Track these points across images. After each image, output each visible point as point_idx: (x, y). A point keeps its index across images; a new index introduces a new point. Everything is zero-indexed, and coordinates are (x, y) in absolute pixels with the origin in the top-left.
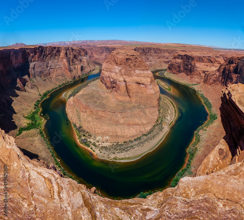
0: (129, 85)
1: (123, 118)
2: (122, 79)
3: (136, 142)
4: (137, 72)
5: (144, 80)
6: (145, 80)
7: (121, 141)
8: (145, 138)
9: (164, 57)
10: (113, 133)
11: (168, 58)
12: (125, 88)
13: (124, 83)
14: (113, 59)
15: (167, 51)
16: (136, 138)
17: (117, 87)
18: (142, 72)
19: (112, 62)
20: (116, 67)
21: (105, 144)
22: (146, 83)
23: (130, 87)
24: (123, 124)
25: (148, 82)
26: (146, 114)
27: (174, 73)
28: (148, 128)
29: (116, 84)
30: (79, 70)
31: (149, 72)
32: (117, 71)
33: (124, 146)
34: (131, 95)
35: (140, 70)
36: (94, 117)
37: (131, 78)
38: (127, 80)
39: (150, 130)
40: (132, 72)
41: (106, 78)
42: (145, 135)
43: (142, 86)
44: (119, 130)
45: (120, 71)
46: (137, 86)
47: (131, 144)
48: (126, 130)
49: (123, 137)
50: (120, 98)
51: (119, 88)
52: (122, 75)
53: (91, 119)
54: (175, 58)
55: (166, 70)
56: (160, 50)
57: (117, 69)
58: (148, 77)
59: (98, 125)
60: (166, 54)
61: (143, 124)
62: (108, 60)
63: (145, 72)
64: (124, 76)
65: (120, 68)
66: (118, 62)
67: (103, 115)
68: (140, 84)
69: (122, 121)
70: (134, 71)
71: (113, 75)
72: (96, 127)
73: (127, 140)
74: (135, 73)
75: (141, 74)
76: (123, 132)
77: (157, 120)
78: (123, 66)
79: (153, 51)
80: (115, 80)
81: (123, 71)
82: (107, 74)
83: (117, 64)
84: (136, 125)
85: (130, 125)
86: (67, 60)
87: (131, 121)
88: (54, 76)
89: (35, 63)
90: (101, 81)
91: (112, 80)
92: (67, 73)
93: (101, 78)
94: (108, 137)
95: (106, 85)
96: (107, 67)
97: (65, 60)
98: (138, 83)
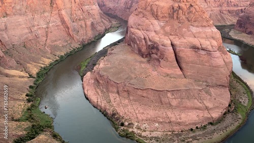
0: (180, 51)
1: (175, 98)
2: (167, 41)
3: (201, 133)
5: (206, 43)
6: (208, 43)
7: (177, 129)
8: (213, 128)
10: (163, 118)
12: (173, 55)
13: (171, 48)
14: (149, 8)
16: (199, 126)
17: (159, 54)
18: (201, 30)
19: (147, 13)
20: (156, 22)
21: (155, 134)
22: (210, 48)
23: (181, 54)
24: (177, 107)
25: (212, 46)
26: (210, 95)
27: (250, 33)
28: (216, 115)
29: (158, 49)
30: (89, 29)
31: (215, 30)
32: (158, 28)
33: (183, 136)
34: (183, 65)
35: (197, 26)
36: (131, 98)
37: (182, 40)
38: (177, 42)
39: (219, 117)
40: (184, 29)
41: (140, 41)
42: (211, 124)
43: (203, 52)
44: (173, 115)
45: (163, 28)
46: (194, 53)
47: (192, 134)
48: (183, 116)
49: (179, 124)
50: (166, 70)
51: (163, 55)
52: (166, 34)
53: (127, 101)
55: (232, 27)
57: (157, 25)
58: (213, 38)
59: (139, 109)
61: (207, 108)
62: (139, 10)
63: (208, 30)
64: (170, 37)
65: (162, 24)
66: (159, 13)
67: (145, 95)
68: (198, 49)
69: (174, 103)
70: (188, 28)
71: (152, 35)
72: (137, 112)
73: (187, 128)
74: (189, 31)
75: (199, 33)
76: (178, 117)
77: (230, 105)
78: (167, 19)
80: (155, 43)
81: (168, 29)
82: (140, 34)
83: (156, 17)
84: (196, 109)
85: (186, 108)
86: (66, 12)
87: (189, 104)
88: (48, 41)
89: (5, 19)
90: (129, 45)
91: (149, 43)
92: (69, 34)
93: (128, 41)
94: (157, 124)
95: (140, 51)
96: (140, 22)
97: (63, 12)
98: (195, 48)
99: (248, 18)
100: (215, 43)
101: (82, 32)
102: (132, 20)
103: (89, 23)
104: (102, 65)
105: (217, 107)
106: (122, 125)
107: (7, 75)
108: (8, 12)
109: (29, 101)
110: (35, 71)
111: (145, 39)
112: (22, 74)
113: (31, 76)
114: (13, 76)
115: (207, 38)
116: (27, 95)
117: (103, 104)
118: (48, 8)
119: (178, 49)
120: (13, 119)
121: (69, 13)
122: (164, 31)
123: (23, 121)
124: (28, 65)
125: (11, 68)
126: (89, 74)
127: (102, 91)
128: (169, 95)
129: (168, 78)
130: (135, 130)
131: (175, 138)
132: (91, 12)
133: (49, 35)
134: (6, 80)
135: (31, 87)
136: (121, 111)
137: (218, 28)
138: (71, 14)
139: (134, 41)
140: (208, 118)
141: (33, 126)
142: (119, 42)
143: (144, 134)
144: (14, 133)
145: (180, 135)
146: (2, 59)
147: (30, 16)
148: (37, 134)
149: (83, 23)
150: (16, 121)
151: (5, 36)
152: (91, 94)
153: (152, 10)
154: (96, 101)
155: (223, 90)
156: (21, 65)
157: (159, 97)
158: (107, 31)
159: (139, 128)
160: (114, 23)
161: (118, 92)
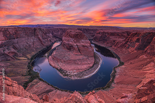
2: (75, 45)
4: (83, 41)
5: (86, 45)
7: (81, 71)
8: (90, 69)
9: (91, 33)
10: (77, 68)
11: (93, 34)
13: (77, 46)
15: (92, 30)
16: (87, 69)
17: (73, 49)
19: (68, 36)
20: (71, 39)
21: (74, 74)
22: (88, 46)
23: (80, 48)
24: (80, 64)
26: (89, 59)
27: (97, 41)
28: (91, 65)
29: (73, 47)
31: (89, 41)
32: (72, 41)
34: (81, 51)
36: (66, 63)
37: (80, 44)
38: (78, 44)
40: (80, 41)
41: (67, 45)
43: (86, 47)
44: (79, 67)
45: (74, 40)
46: (83, 48)
47: (85, 72)
48: (82, 67)
49: (82, 69)
50: (76, 53)
51: (75, 49)
52: (75, 42)
53: (64, 64)
54: (98, 34)
55: (92, 40)
56: (89, 30)
58: (88, 43)
60: (92, 32)
61: (89, 64)
62: (66, 35)
63: (86, 41)
65: (73, 39)
67: (70, 62)
69: (79, 63)
71: (70, 43)
72: (68, 67)
73: (84, 70)
77: (95, 62)
78: (75, 38)
79: (85, 30)
80: (72, 45)
81: (75, 41)
82: (67, 42)
83: (71, 37)
84: (86, 64)
85: (83, 64)
86: (40, 36)
87: (84, 63)
88: (34, 46)
89: (17, 39)
90: (63, 46)
91: (70, 45)
92: (42, 44)
93: (63, 45)
94: (75, 71)
95: (67, 48)
96: (66, 39)
97: (39, 36)
98: (83, 46)
99: (96, 37)
100: (89, 45)
101: (46, 42)
102: (63, 38)
103: (49, 40)
104: (54, 53)
105: (91, 63)
106: (64, 72)
107: (19, 60)
108: (18, 37)
109: (29, 68)
110: (30, 57)
111: (68, 44)
112: (25, 59)
113: (28, 59)
114: (21, 60)
115: (86, 43)
116: (28, 66)
117: (57, 66)
118: (33, 35)
119: (79, 47)
120: (23, 76)
121: (42, 36)
122: (74, 41)
123: (27, 76)
124: (27, 55)
125: (20, 57)
126: (50, 56)
127: (56, 62)
128: (78, 61)
129: (77, 56)
130: (68, 73)
131: (81, 74)
132: (49, 36)
133: (35, 44)
134: (19, 61)
135: (29, 63)
136: (63, 68)
137: (89, 40)
138: (42, 37)
139: (65, 45)
140: (89, 66)
141: (31, 77)
142: (60, 45)
143: (71, 74)
144: (24, 80)
145: (82, 73)
146: (16, 54)
147: (27, 38)
148: (33, 79)
149: (47, 39)
150: (24, 76)
151: (17, 45)
152: (52, 63)
153: (70, 35)
154: (54, 65)
155: (92, 58)
156: (24, 55)
157: (75, 62)
158: (55, 42)
159: (69, 73)
160: (57, 39)
161: (61, 62)
